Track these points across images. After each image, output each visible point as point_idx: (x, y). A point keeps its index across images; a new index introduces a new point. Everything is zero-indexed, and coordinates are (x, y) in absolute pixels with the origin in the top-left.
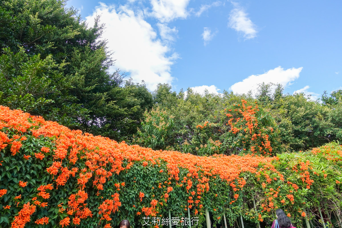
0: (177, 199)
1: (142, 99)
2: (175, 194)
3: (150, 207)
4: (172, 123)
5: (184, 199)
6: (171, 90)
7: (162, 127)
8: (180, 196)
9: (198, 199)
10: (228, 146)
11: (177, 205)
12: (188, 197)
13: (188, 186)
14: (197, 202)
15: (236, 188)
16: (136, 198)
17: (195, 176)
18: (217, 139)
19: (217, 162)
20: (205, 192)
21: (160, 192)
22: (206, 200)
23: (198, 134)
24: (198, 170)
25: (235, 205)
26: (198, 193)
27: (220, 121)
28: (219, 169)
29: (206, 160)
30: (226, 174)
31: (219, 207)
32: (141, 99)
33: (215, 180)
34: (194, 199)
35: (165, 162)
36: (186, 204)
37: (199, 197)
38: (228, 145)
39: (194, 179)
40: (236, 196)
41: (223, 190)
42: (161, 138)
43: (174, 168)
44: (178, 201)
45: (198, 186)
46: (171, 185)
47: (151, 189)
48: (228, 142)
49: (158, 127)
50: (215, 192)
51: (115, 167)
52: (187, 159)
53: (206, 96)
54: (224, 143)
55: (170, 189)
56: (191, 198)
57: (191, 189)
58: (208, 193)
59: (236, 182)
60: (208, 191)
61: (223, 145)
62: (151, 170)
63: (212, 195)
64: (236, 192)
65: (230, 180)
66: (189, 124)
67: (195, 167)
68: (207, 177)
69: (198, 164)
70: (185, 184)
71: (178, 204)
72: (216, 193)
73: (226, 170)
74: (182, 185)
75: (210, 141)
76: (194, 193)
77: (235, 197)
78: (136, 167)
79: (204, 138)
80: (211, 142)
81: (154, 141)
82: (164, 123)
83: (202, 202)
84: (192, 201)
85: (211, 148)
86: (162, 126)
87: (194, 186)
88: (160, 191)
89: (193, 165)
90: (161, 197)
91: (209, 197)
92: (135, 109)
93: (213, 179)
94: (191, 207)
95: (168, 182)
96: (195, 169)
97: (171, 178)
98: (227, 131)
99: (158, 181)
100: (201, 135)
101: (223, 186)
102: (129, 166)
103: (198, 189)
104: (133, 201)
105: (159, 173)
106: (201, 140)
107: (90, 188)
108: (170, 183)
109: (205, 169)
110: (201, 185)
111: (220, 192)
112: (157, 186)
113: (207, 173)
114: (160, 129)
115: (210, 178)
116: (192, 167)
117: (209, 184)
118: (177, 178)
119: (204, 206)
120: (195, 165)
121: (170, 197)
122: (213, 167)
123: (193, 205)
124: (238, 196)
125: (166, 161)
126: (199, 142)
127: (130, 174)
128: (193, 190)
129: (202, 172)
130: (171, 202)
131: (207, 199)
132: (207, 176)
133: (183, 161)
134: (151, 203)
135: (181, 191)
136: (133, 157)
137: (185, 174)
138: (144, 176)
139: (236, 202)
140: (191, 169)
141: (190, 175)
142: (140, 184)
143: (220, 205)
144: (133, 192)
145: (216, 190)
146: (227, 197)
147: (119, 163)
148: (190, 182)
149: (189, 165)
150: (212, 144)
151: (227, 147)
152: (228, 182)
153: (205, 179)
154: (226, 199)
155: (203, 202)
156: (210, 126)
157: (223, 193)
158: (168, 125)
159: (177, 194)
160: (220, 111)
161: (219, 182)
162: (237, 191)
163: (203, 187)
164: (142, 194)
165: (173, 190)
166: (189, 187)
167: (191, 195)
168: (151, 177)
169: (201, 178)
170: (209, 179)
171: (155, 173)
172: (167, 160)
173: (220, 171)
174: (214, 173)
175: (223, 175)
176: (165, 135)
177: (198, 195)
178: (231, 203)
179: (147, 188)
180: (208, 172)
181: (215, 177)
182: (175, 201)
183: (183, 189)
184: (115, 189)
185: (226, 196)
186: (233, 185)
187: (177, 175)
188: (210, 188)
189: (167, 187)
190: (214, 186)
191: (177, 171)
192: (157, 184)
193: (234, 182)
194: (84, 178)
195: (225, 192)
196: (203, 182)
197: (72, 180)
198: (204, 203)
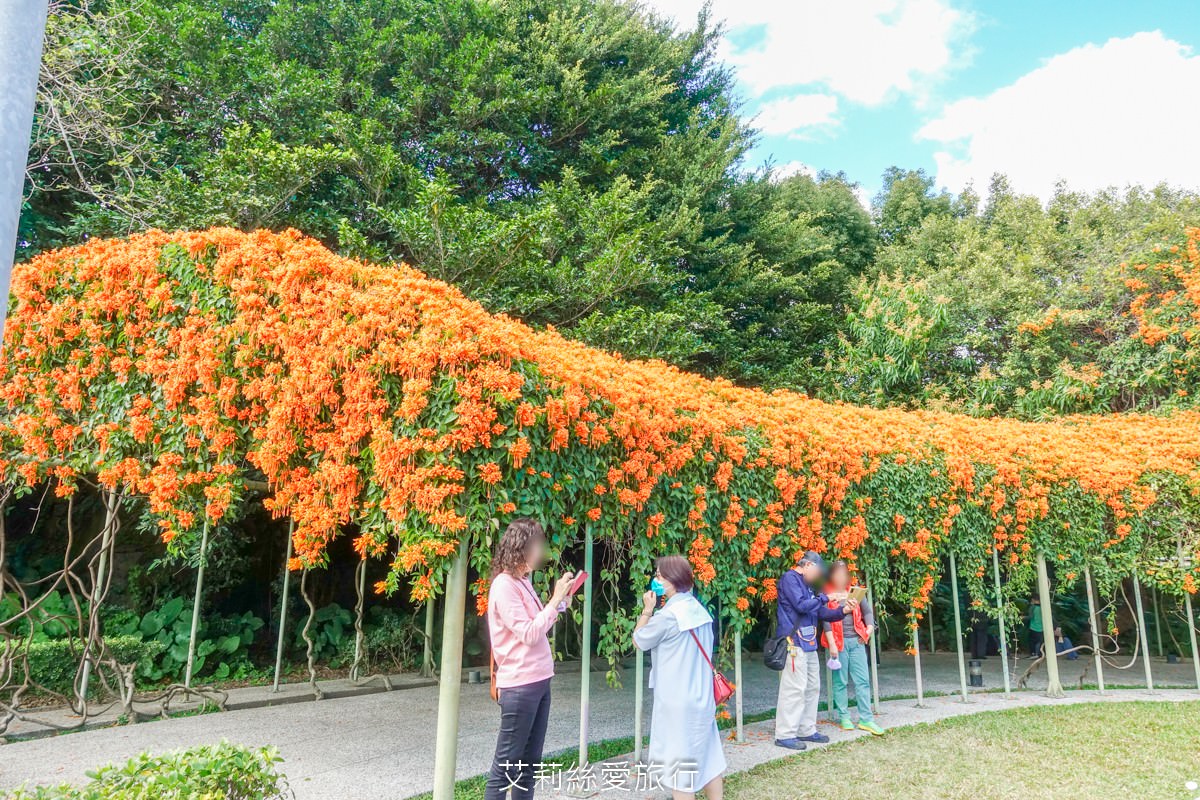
0: (970, 531)
1: (841, 233)
2: (964, 520)
3: (915, 541)
4: (942, 318)
5: (985, 530)
6: (931, 190)
7: (914, 334)
8: (977, 524)
9: (1019, 532)
10: (1124, 381)
11: (970, 541)
12: (994, 528)
13: (995, 504)
14: (1016, 537)
15: (1124, 512)
16: (890, 526)
17: (1012, 483)
18: (1091, 358)
19: (1076, 442)
20: (1037, 519)
21: (934, 515)
22: (1038, 535)
23: (1024, 347)
24: (1021, 467)
25: (1119, 551)
26: (1020, 520)
27: (1103, 299)
28: (1078, 464)
29: (1043, 439)
30: (1096, 478)
31: (1073, 551)
32: (837, 232)
33: (1064, 490)
34: (1008, 532)
35: (940, 451)
36: (989, 541)
37: (1023, 528)
38: (1123, 377)
39: (1010, 487)
40: (1123, 529)
41: (1088, 514)
42: (910, 363)
43: (963, 467)
44: (972, 534)
45: (1018, 503)
46: (956, 501)
47: (915, 508)
48: (1127, 369)
49: (900, 332)
50: (1063, 517)
51: (854, 470)
52: (992, 440)
53: (1062, 199)
54: (1110, 372)
55: (954, 509)
56: (1003, 529)
57: (1001, 511)
58: (1045, 520)
59: (1126, 496)
60: (1045, 515)
61: (1108, 378)
62: (914, 471)
63: (1055, 526)
64: (1123, 521)
65: (1106, 491)
66: (998, 316)
67: (1014, 459)
68: (1045, 483)
69: (1020, 451)
70: (986, 499)
71: (972, 539)
72: (1067, 521)
73: (1100, 467)
74: (981, 502)
75: (1064, 368)
76: (1009, 518)
77: (1118, 532)
78: (886, 468)
79: (1044, 360)
80: (1066, 374)
81: (888, 371)
82: (918, 319)
83: (1028, 539)
84: (1006, 536)
85: (1065, 390)
86: (913, 329)
87: (1010, 503)
88: (932, 512)
89: (1007, 455)
90: (937, 525)
91: (1047, 528)
92: (823, 270)
93: (1060, 489)
94: (1001, 547)
95: (950, 494)
96: (1013, 465)
97: (955, 488)
98: (1127, 332)
99: (929, 494)
100: (1035, 353)
101: (1087, 504)
102: (873, 468)
103: (1019, 511)
104: (884, 529)
105: (930, 478)
106: (1036, 366)
107: (825, 509)
108: (954, 496)
109: (1040, 465)
110: (1028, 502)
111: (1077, 519)
112: (927, 503)
113: (1044, 475)
114: (907, 339)
115: (1052, 486)
116: (1006, 460)
117: (1049, 499)
118: (971, 488)
119: (1033, 546)
120: (1014, 453)
121: (955, 524)
122: (1061, 458)
123: (1006, 543)
124: (1128, 529)
125: (943, 450)
126: (1027, 372)
127: (878, 482)
128: (1006, 512)
129: (1032, 472)
130: (956, 536)
131: (1043, 532)
132: (1044, 481)
133: (981, 447)
134: (918, 535)
135: (979, 514)
136: (877, 446)
137: (988, 478)
138: (901, 484)
139: (1122, 543)
140: (1004, 465)
141: (1000, 479)
142: (894, 500)
143: (1077, 547)
144: (883, 513)
145: (1066, 513)
146: (1096, 531)
147: (860, 461)
148: (1001, 495)
149: (997, 454)
150: (1071, 378)
151: (1121, 385)
152: (1102, 496)
153: (1037, 488)
154: (1095, 534)
155: (1032, 538)
156: (1067, 320)
157: (1085, 522)
158: (930, 325)
159: (970, 519)
160: (1105, 272)
161: (1077, 496)
162: (1127, 517)
163: (1033, 505)
164: (901, 518)
165: (961, 511)
166: (997, 506)
167: (1002, 523)
168: (915, 486)
169: (1028, 487)
170: (1048, 489)
171: (921, 477)
172: (945, 446)
173: (1081, 470)
174: (1063, 474)
175: (1090, 478)
176: (922, 353)
177: (1019, 523)
178: (1108, 545)
179: (908, 507)
180: (1047, 471)
181: (1067, 484)
182: (965, 534)
183: (983, 510)
184: (855, 508)
185: (1095, 527)
186: (1115, 502)
187: (971, 480)
188: (1052, 508)
189: (947, 505)
190: (1061, 505)
191: (968, 472)
192: (926, 500)
193: (1119, 497)
194: (816, 494)
195: (1091, 520)
196: (1033, 495)
197: (801, 495)
198: (1035, 540)
